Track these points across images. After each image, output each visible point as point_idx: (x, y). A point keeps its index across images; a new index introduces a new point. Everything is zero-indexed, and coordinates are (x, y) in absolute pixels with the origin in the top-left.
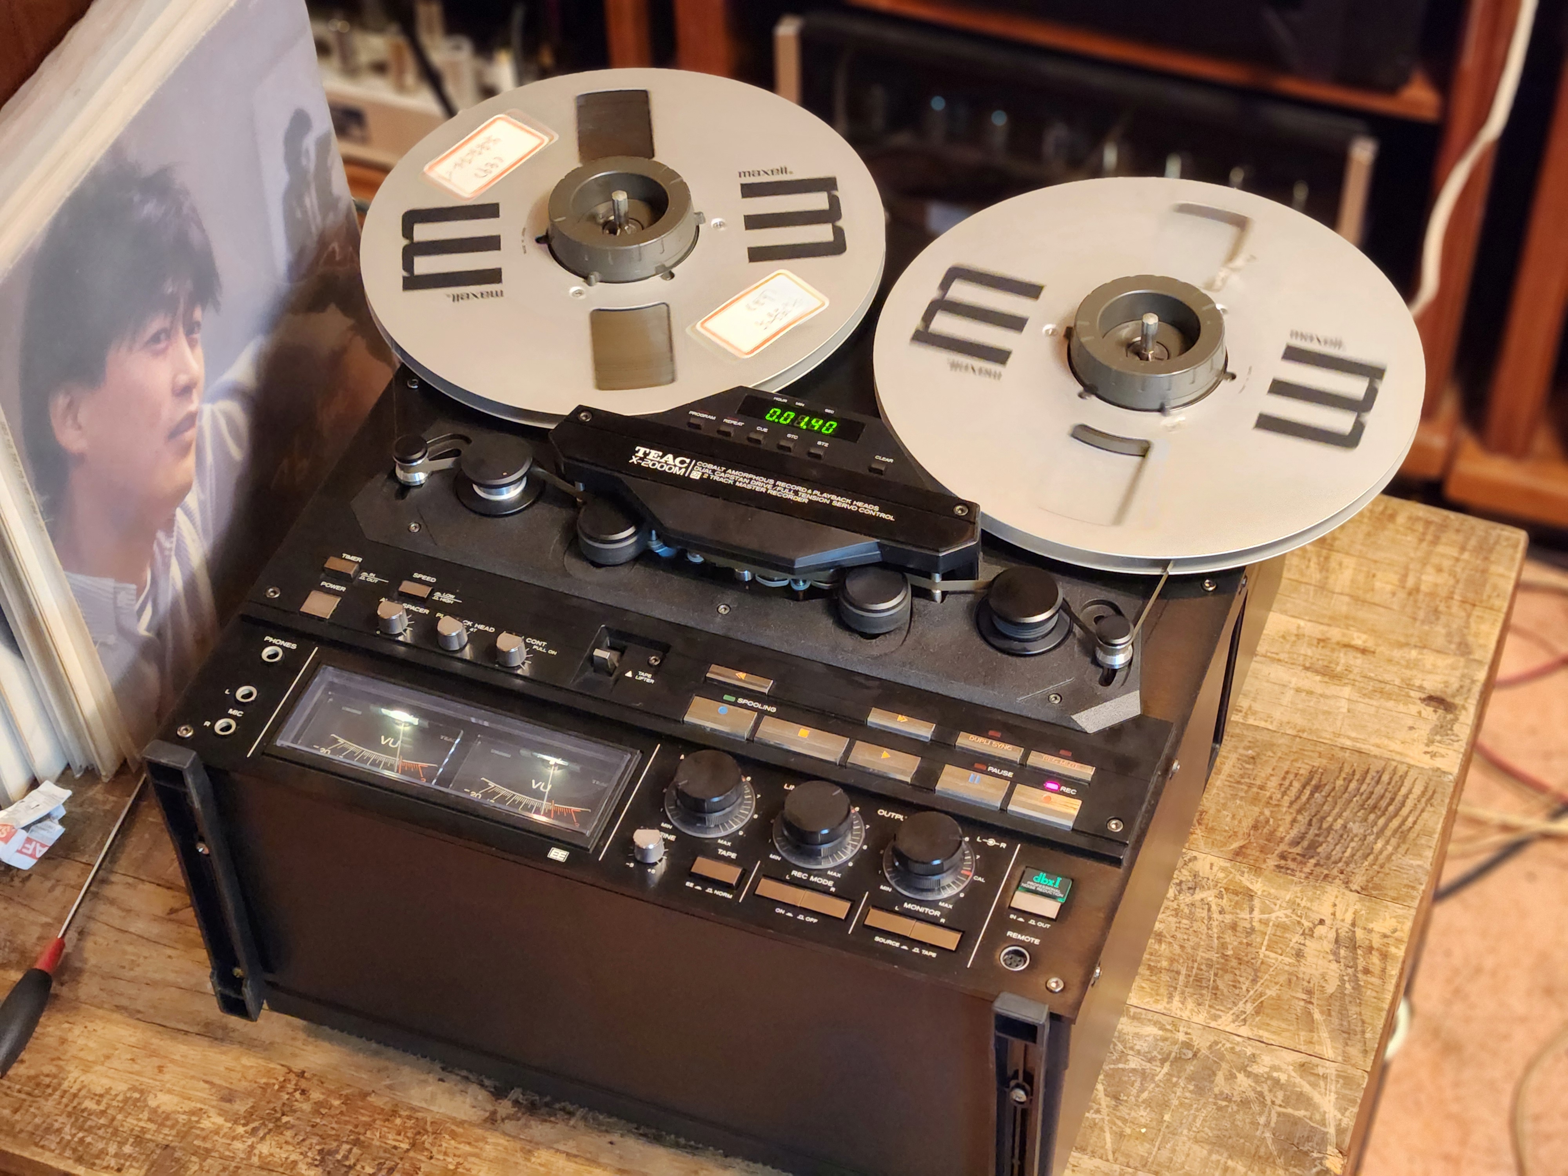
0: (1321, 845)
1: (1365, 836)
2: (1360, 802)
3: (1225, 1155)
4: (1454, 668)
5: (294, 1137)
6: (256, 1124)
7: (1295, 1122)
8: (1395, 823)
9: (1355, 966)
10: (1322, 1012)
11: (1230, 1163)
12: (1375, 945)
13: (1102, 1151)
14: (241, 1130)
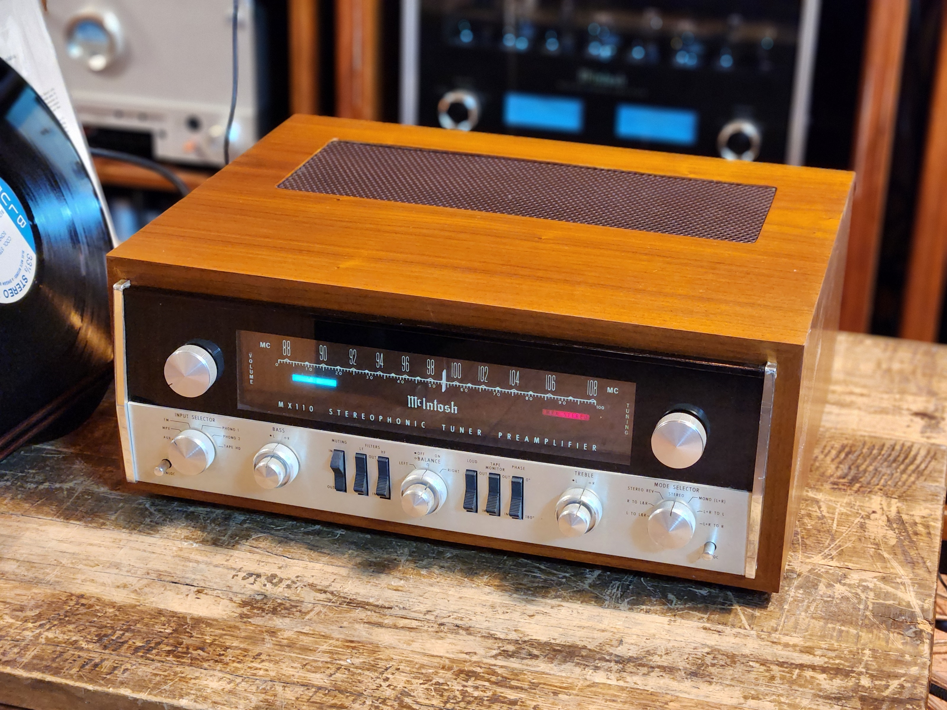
0: (861, 477)
1: (892, 474)
2: (883, 458)
3: (838, 624)
4: (928, 402)
5: (75, 628)
6: (44, 622)
7: (888, 607)
8: (912, 467)
9: (906, 531)
10: (889, 554)
11: (843, 628)
12: (917, 521)
13: (740, 624)
14: (30, 625)
